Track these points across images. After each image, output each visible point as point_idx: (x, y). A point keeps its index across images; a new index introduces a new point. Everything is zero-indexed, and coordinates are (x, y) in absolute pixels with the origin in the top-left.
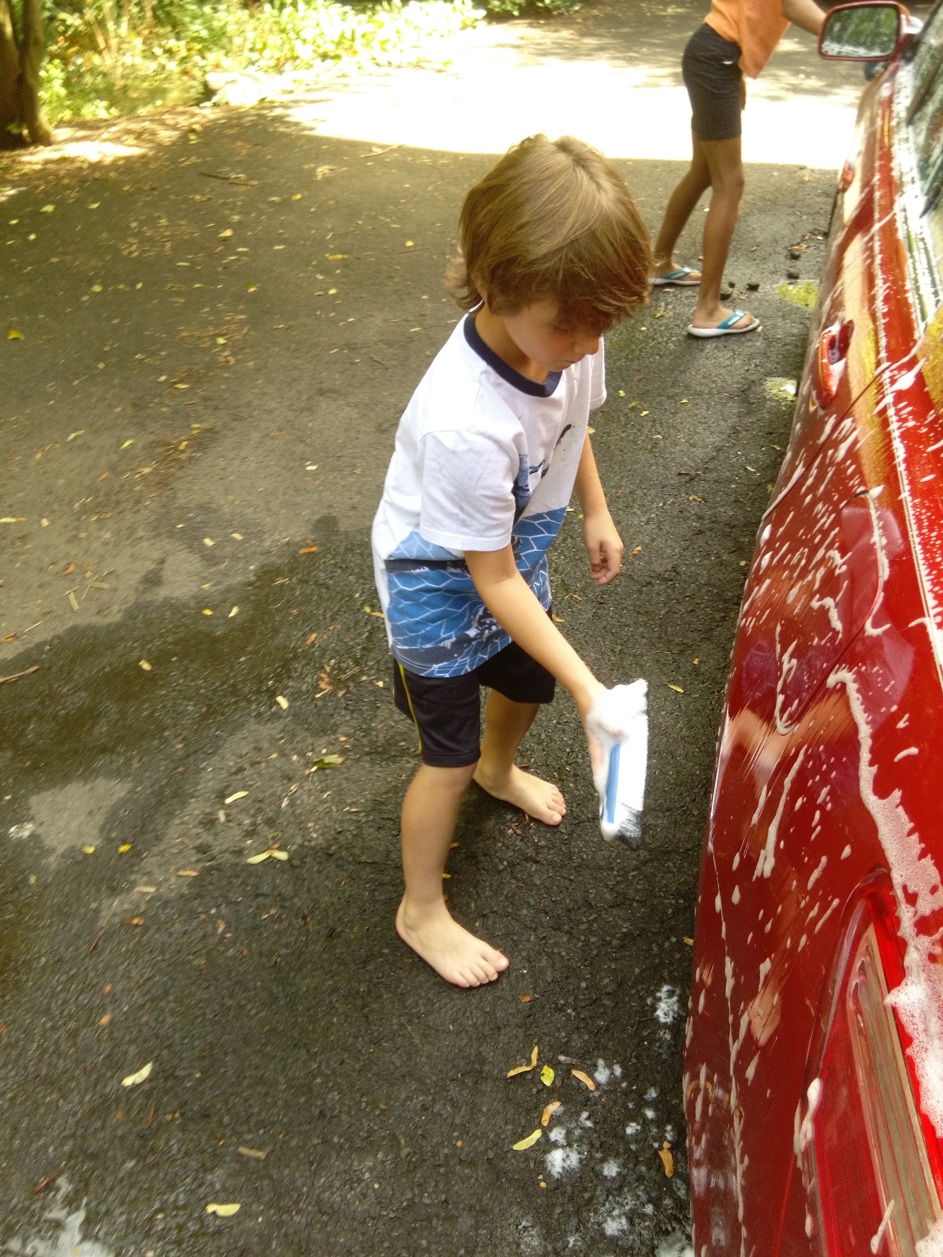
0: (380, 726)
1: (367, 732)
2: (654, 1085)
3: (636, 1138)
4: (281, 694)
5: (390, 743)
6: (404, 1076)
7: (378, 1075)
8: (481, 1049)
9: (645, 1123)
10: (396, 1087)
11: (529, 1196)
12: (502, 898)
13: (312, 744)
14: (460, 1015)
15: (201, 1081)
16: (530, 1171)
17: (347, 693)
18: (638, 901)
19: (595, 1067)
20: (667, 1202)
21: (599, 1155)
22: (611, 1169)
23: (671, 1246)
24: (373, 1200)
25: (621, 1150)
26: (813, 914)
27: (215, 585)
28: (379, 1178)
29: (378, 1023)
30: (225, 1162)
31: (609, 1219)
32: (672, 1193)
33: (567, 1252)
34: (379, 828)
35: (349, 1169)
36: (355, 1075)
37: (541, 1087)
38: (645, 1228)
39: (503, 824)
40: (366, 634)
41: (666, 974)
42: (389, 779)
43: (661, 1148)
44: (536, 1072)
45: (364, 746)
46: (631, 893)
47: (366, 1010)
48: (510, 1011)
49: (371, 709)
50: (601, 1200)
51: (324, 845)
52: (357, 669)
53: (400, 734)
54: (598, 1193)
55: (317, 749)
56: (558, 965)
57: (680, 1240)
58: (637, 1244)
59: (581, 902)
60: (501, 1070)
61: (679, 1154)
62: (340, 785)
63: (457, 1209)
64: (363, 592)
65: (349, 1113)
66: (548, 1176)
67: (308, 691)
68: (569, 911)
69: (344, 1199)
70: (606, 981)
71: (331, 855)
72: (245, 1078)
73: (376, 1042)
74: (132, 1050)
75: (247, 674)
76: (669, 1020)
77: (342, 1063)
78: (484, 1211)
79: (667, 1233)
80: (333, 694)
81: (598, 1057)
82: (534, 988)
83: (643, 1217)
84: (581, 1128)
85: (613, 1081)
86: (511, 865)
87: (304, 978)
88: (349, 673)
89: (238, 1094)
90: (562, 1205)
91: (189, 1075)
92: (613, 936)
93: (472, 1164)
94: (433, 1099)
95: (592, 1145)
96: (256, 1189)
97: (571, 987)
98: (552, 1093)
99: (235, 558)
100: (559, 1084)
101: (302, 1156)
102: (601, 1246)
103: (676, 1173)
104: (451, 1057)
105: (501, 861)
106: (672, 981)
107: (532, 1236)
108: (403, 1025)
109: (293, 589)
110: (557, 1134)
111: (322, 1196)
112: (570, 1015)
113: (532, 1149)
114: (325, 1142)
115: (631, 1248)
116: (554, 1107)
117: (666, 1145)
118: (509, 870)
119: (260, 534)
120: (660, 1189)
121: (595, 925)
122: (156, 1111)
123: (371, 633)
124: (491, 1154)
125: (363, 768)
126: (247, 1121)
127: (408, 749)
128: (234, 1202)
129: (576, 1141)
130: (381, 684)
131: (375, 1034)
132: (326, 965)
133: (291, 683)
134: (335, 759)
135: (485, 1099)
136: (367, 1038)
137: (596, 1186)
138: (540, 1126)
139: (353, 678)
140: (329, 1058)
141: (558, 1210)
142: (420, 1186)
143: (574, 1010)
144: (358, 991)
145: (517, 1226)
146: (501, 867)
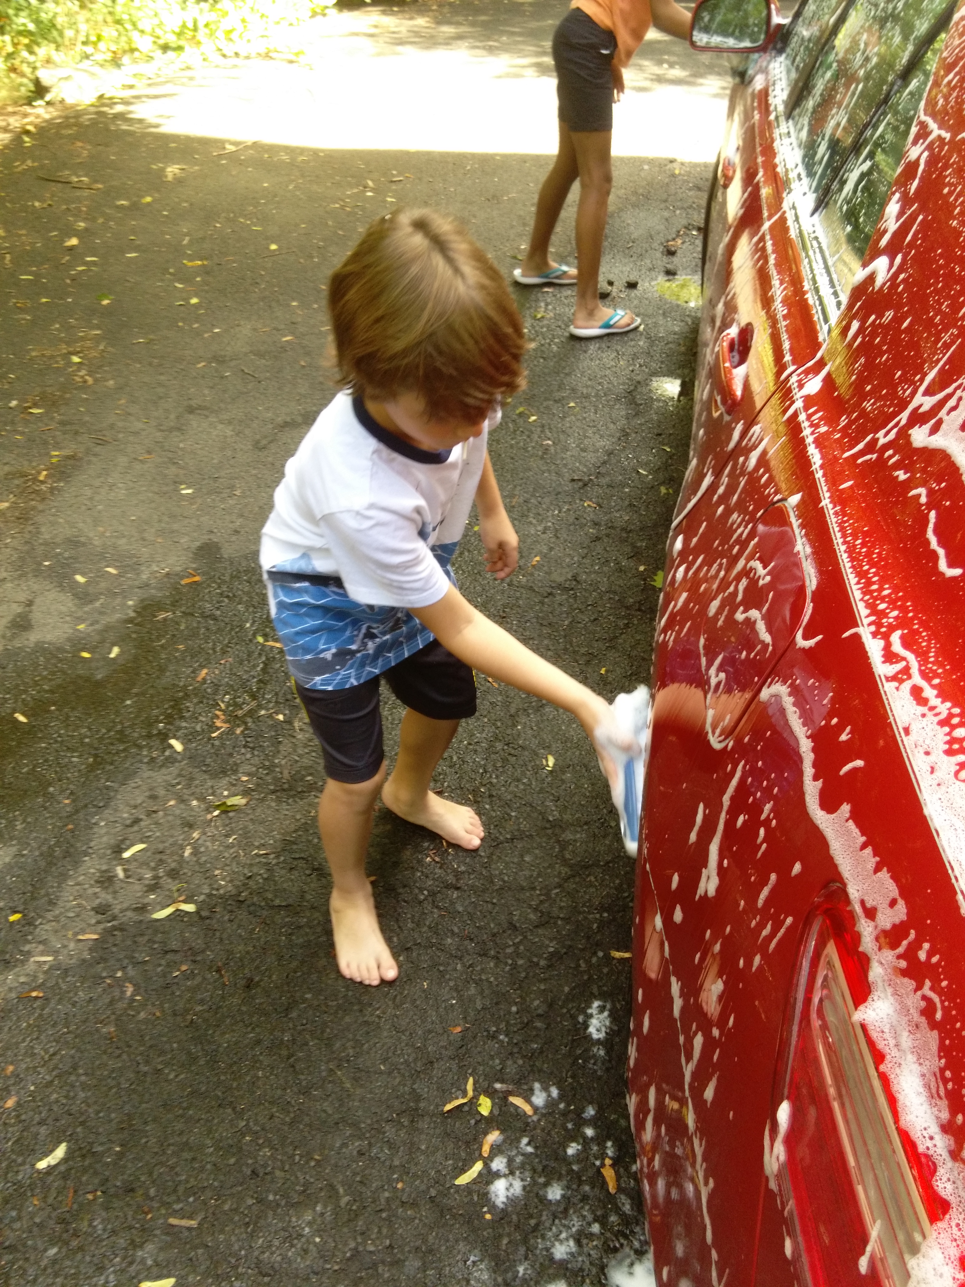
0: (283, 762)
1: (270, 769)
2: (591, 1103)
3: (578, 1157)
4: (175, 737)
5: (296, 778)
6: (337, 1123)
7: (310, 1125)
8: (415, 1086)
9: (586, 1142)
10: (330, 1136)
11: (474, 1230)
12: (425, 929)
13: (212, 787)
14: (390, 1054)
15: (121, 1155)
16: (474, 1204)
17: (246, 729)
18: (562, 919)
19: (532, 1090)
20: (613, 1218)
21: (542, 1180)
22: (555, 1193)
23: (620, 1262)
24: (315, 1254)
25: (563, 1172)
26: (765, 932)
27: (92, 625)
28: (319, 1232)
29: (306, 1072)
30: (155, 1236)
31: (557, 1244)
32: (617, 1210)
33: (518, 1282)
34: (291, 869)
35: (288, 1226)
36: (286, 1128)
37: (478, 1118)
38: (593, 1247)
39: (421, 852)
40: (261, 666)
41: (595, 990)
42: (298, 817)
43: (603, 1165)
44: (473, 1103)
45: (269, 784)
46: (555, 911)
47: (292, 1060)
48: (441, 1044)
49: (272, 745)
50: (547, 1224)
51: (234, 892)
52: (254, 704)
53: (306, 768)
54: (544, 1218)
55: (219, 791)
56: (487, 992)
57: (629, 1256)
58: (587, 1265)
59: (505, 926)
60: (437, 1106)
61: (622, 1170)
62: (246, 827)
63: (402, 1252)
64: (254, 622)
65: (283, 1170)
66: (493, 1208)
67: (203, 730)
68: (494, 935)
69: (284, 1257)
70: (536, 1003)
71: (242, 902)
72: (169, 1145)
73: (306, 1092)
74: (43, 1130)
75: (137, 717)
76: (602, 1036)
77: (272, 1117)
78: (430, 1251)
79: (615, 1250)
80: (231, 732)
81: (534, 1081)
82: (465, 1018)
83: (590, 1237)
84: (523, 1155)
85: (551, 1104)
86: (433, 894)
87: (224, 1033)
88: (246, 708)
89: (162, 1164)
90: (509, 1235)
91: (110, 1149)
92: (540, 957)
93: (414, 1205)
94: (370, 1144)
95: (534, 1170)
96: (191, 1259)
97: (502, 1013)
98: (490, 1122)
99: (112, 594)
100: (496, 1112)
101: (237, 1218)
102: (551, 1271)
103: (620, 1189)
104: (384, 1097)
105: (421, 890)
106: (602, 996)
107: (481, 1270)
108: (331, 1070)
109: (178, 623)
110: (498, 1164)
111: (261, 1258)
112: (502, 1041)
113: (474, 1181)
114: (260, 1201)
115: (581, 1270)
116: (494, 1137)
117: (608, 1162)
118: (430, 899)
119: (135, 567)
120: (605, 1207)
121: (522, 948)
122: (75, 1192)
123: (266, 664)
124: (433, 1192)
125: (269, 807)
126: (175, 1191)
127: (315, 783)
128: (168, 1276)
129: (518, 1168)
130: (281, 717)
131: (304, 1083)
132: (246, 1017)
133: (184, 724)
134: (238, 800)
135: (423, 1137)
136: (295, 1089)
137: (541, 1211)
138: (481, 1157)
139: (251, 713)
140: (256, 1114)
141: (505, 1241)
142: (363, 1234)
143: (507, 1035)
144: (282, 1040)
145: (465, 1262)
146: (422, 897)
